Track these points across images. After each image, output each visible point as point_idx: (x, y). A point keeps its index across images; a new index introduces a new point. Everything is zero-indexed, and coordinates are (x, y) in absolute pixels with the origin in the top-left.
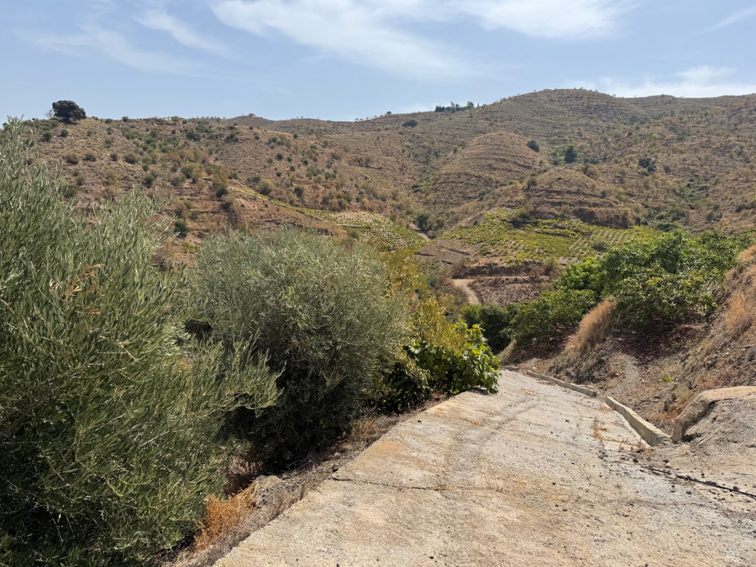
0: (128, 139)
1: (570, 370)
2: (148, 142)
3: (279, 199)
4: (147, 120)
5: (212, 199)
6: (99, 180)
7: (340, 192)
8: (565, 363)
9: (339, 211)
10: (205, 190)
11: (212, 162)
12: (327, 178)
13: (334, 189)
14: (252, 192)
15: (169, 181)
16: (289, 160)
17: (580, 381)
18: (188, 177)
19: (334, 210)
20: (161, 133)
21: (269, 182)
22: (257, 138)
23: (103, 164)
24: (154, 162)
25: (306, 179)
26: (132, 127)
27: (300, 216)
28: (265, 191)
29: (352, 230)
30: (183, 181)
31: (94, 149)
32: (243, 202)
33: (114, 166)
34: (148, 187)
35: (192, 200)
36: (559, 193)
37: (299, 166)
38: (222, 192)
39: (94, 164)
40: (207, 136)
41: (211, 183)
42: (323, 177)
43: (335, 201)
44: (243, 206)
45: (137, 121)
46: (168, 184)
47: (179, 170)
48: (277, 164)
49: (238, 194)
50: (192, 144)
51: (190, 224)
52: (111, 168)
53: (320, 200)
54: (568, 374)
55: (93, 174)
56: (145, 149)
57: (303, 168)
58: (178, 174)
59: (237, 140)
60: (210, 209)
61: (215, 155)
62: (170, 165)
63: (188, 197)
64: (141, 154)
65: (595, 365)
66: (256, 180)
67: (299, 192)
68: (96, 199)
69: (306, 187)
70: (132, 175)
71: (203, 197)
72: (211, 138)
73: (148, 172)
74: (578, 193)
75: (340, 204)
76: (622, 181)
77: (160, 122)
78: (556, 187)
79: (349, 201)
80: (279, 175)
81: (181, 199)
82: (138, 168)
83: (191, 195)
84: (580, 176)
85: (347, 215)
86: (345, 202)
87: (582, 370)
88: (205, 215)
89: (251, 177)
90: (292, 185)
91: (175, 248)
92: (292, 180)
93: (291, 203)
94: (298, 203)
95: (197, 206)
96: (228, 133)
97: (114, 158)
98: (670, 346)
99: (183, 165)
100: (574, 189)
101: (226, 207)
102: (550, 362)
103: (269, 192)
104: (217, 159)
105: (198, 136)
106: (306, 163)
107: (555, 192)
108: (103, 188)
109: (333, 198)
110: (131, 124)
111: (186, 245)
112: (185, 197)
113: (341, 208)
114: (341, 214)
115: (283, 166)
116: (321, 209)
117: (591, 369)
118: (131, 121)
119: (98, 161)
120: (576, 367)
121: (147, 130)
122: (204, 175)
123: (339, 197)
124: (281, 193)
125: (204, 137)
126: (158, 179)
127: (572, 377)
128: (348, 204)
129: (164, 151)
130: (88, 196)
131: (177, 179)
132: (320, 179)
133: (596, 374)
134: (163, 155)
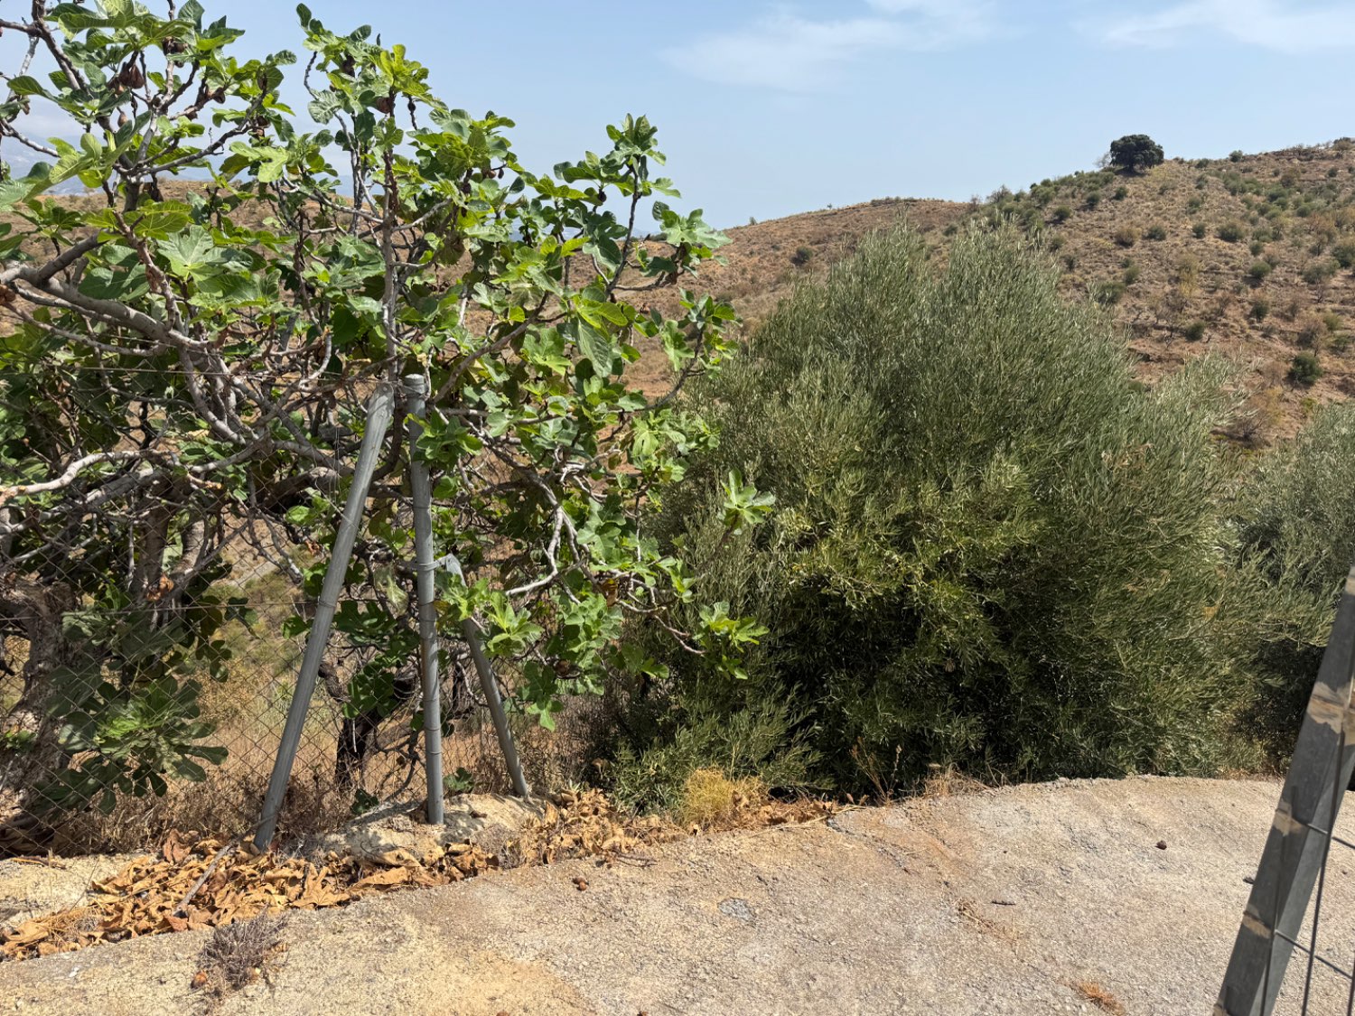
0: (1233, 194)
2: (1273, 198)
4: (1279, 155)
6: (1164, 275)
15: (1300, 274)
20: (1303, 177)
23: (1176, 245)
24: (1276, 237)
26: (1246, 170)
30: (1332, 273)
31: (1165, 219)
33: (1194, 247)
34: (1253, 287)
35: (1342, 312)
39: (1160, 244)
45: (1258, 158)
46: (1297, 279)
47: (1327, 250)
51: (1326, 361)
52: (1190, 251)
55: (1155, 263)
56: (1262, 212)
58: (1324, 259)
62: (1309, 241)
63: (1336, 306)
64: (1253, 222)
68: (1152, 308)
70: (1227, 263)
73: (1260, 257)
81: (1319, 310)
82: (1241, 250)
83: (1343, 302)
91: (1283, 406)
97: (1199, 232)
108: (1168, 288)
110: (1244, 165)
111: (1309, 404)
112: (1329, 307)
118: (1246, 159)
119: (1169, 240)
121: (1276, 174)
126: (1278, 269)
129: (1302, 214)
130: (1139, 303)
131: (1319, 271)
134: (1298, 221)
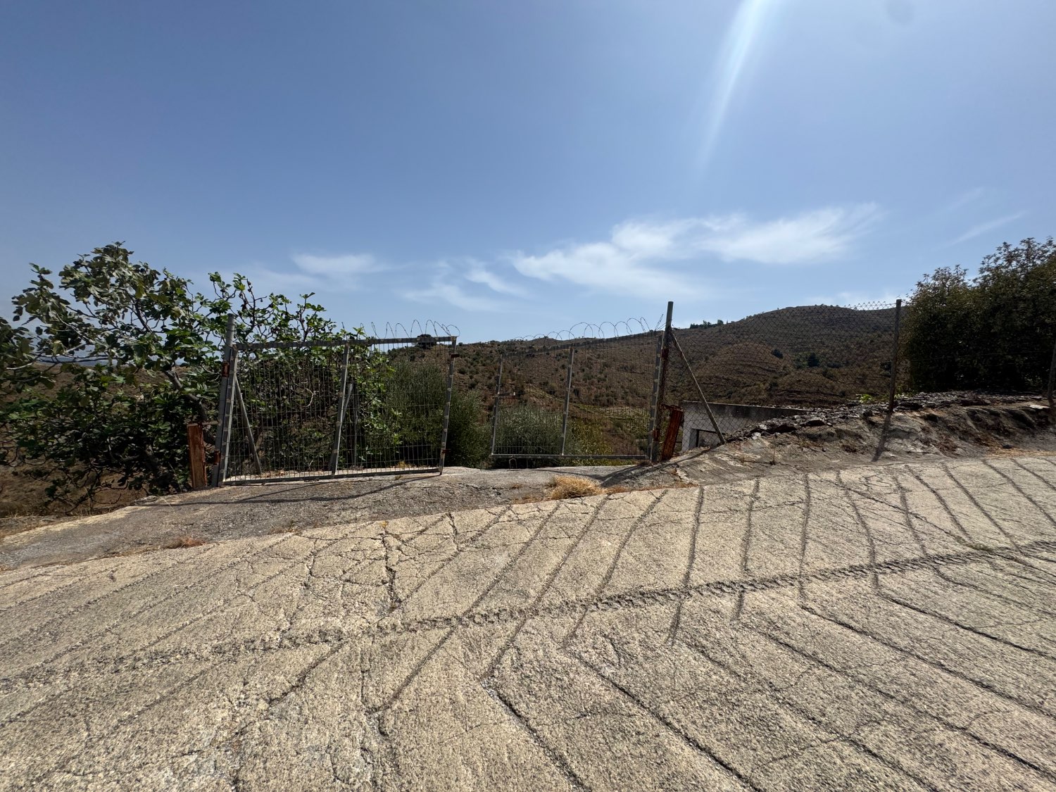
0: (462, 357)
2: (474, 359)
4: (474, 345)
13: (604, 389)
14: (542, 393)
15: (486, 385)
19: (603, 405)
20: (482, 353)
21: (554, 384)
24: (477, 373)
26: (465, 349)
27: (577, 410)
28: (551, 392)
30: (495, 385)
36: (799, 393)
42: (596, 380)
43: (605, 398)
45: (468, 345)
46: (485, 387)
47: (493, 378)
48: (561, 371)
53: (593, 398)
56: (472, 364)
57: (581, 374)
58: (492, 380)
59: (534, 356)
61: (518, 367)
62: (487, 374)
64: (469, 367)
66: (546, 384)
67: (577, 392)
69: (582, 388)
70: (463, 382)
73: (473, 380)
74: (818, 392)
76: (863, 382)
78: (796, 388)
79: (616, 399)
81: (493, 398)
82: (466, 377)
84: (820, 377)
85: (614, 409)
86: (612, 399)
100: (814, 389)
103: (554, 392)
107: (795, 392)
113: (609, 404)
118: (464, 345)
121: (474, 351)
123: (607, 396)
126: (479, 384)
129: (484, 365)
131: (491, 384)
132: (593, 382)
134: (483, 367)
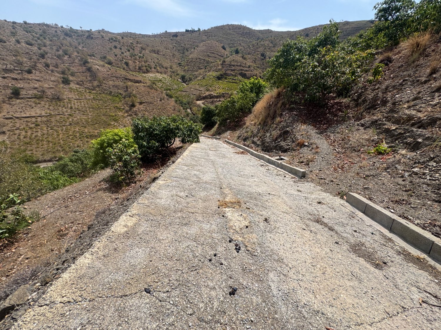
1: (255, 139)
3: (117, 67)
5: (81, 65)
7: (146, 64)
8: (249, 134)
9: (147, 73)
10: (77, 61)
11: (81, 48)
12: (139, 58)
16: (121, 49)
17: (267, 149)
18: (66, 54)
22: (103, 37)
25: (129, 58)
29: (153, 81)
32: (98, 67)
37: (126, 52)
38: (86, 62)
40: (76, 35)
41: (79, 58)
44: (98, 69)
49: (95, 64)
50: (69, 39)
54: (254, 142)
60: (81, 70)
65: (280, 136)
71: (76, 64)
72: (78, 36)
75: (147, 70)
77: (47, 26)
80: (116, 56)
87: (268, 140)
88: (78, 73)
89: (102, 56)
90: (123, 60)
92: (123, 58)
93: (124, 69)
94: (127, 69)
95: (74, 69)
96: (87, 34)
98: (336, 115)
99: (63, 48)
101: (89, 70)
102: (237, 133)
104: (83, 47)
105: (71, 35)
106: (129, 51)
109: (143, 67)
114: (148, 74)
115: (118, 51)
116: (138, 72)
117: (276, 139)
120: (261, 137)
122: (76, 54)
124: (118, 64)
125: (74, 35)
127: (258, 146)
128: (150, 70)
133: (283, 143)
